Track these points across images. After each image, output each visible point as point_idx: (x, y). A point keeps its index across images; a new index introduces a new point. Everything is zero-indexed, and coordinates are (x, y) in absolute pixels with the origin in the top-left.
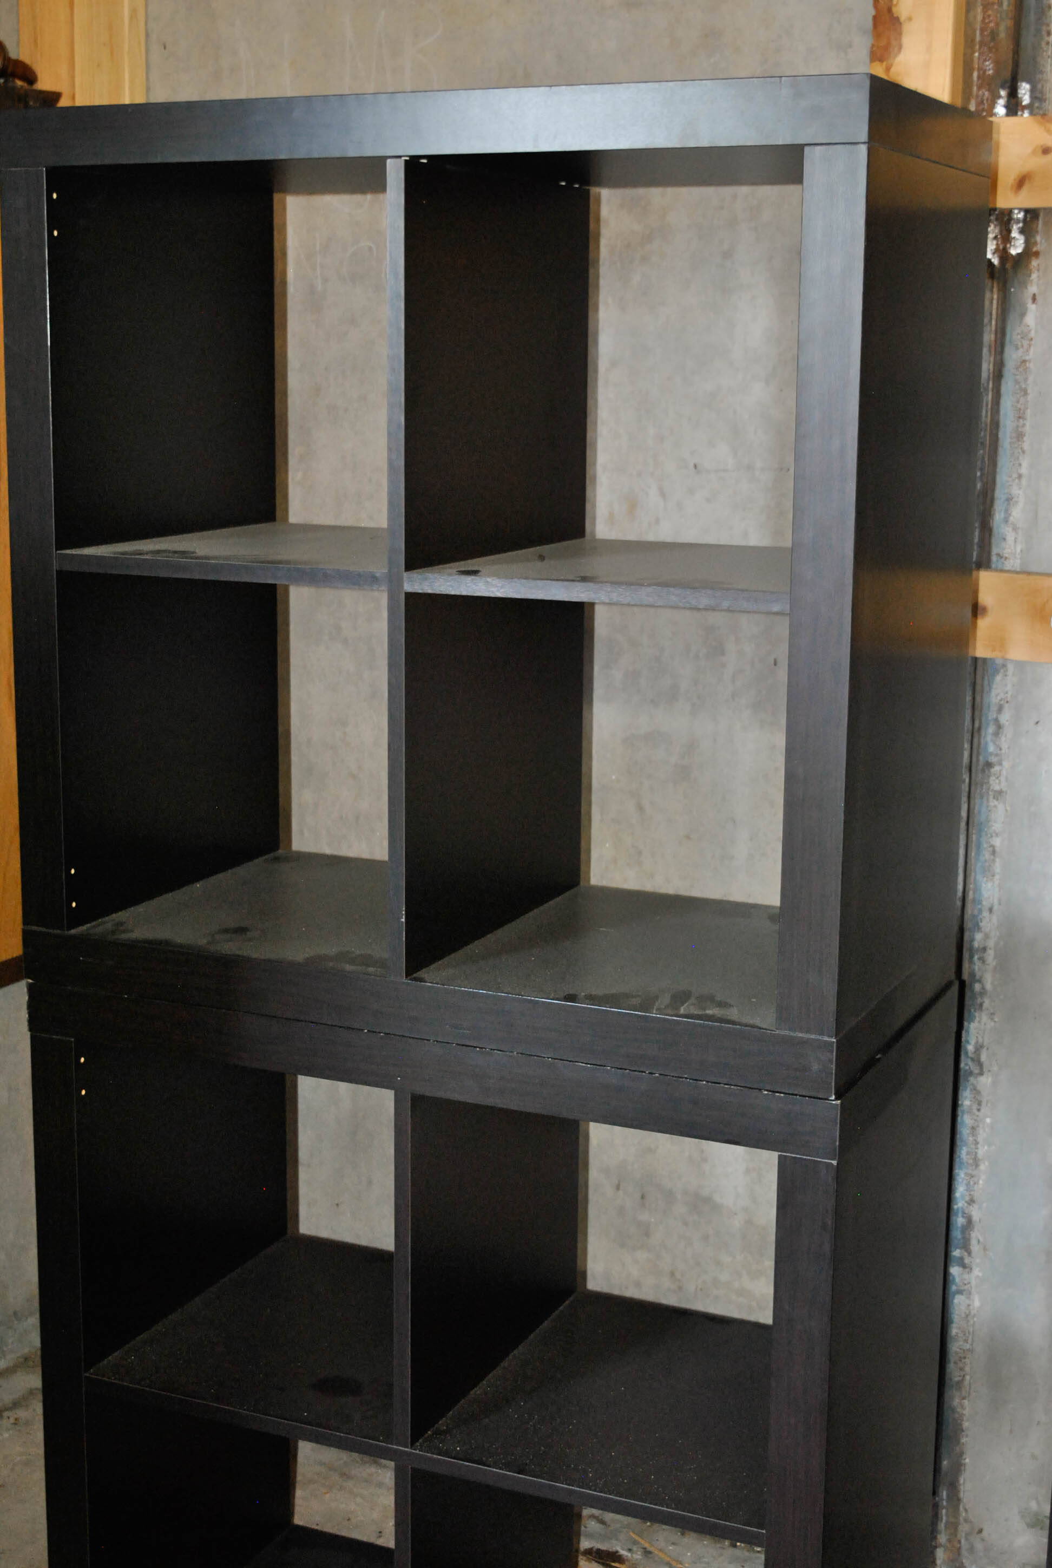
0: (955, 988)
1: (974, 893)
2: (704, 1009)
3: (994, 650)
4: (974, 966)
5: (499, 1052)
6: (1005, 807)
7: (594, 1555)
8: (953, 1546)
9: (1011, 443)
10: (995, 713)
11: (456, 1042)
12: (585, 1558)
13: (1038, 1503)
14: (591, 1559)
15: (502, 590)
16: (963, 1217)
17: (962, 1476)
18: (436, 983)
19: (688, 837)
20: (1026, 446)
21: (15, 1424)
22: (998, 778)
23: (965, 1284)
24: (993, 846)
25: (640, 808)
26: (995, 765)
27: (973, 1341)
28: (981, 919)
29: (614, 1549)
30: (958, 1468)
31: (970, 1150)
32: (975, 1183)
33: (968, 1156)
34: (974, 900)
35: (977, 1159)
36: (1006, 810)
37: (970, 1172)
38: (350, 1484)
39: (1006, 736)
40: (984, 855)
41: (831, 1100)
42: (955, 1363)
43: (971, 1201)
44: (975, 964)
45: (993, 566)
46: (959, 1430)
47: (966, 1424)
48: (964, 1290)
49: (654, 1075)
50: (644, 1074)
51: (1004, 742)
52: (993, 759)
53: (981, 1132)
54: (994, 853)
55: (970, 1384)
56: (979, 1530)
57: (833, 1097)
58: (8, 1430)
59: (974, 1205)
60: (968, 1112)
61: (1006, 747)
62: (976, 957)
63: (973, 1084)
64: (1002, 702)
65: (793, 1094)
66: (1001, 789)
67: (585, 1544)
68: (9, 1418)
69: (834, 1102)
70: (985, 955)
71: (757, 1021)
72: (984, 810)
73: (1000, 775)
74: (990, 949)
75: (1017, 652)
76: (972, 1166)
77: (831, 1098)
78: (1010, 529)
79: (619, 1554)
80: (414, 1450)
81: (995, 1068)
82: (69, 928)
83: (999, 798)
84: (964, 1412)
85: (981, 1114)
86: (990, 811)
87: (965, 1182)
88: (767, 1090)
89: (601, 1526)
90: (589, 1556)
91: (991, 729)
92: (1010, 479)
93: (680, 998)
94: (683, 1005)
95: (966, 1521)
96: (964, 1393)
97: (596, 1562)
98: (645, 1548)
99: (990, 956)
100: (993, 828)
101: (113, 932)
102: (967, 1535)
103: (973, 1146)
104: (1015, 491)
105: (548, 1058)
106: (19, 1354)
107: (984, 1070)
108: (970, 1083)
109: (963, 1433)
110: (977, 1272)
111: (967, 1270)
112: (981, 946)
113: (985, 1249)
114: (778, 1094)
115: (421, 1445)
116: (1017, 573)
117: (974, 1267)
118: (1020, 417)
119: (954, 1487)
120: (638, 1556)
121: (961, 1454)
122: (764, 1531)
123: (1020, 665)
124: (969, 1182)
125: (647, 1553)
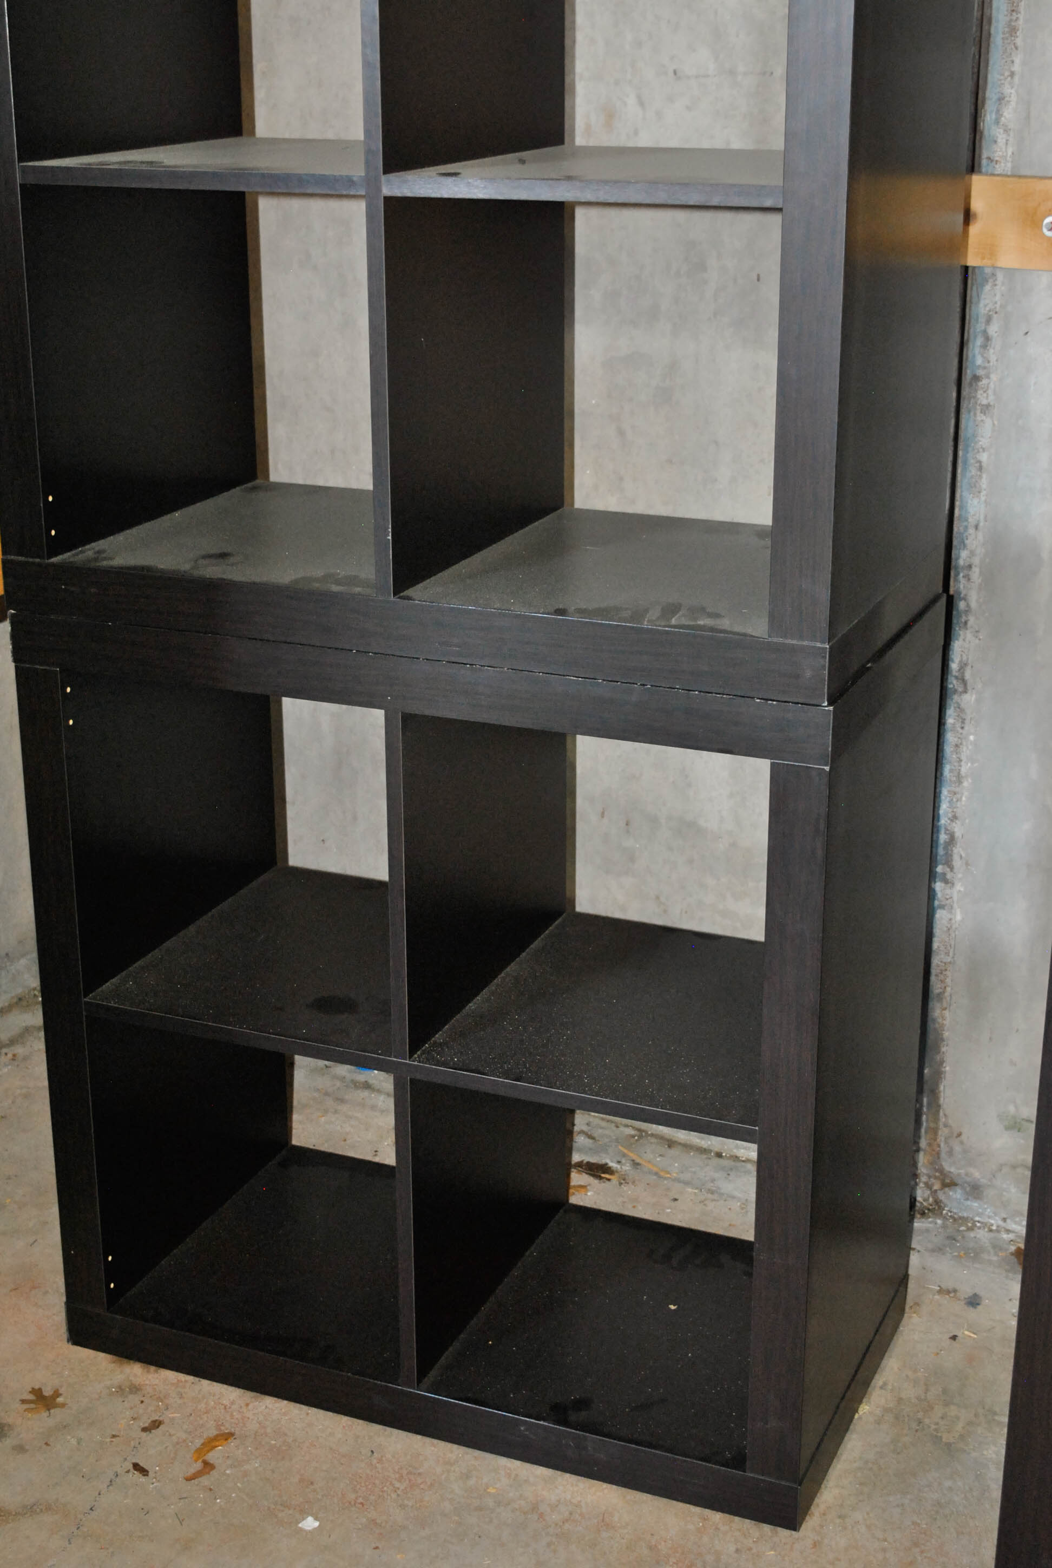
0: (943, 601)
1: (960, 510)
2: (696, 619)
3: (983, 258)
4: (959, 584)
5: (489, 668)
6: (993, 421)
7: (584, 1167)
8: (934, 1150)
9: (1003, 39)
10: (984, 325)
11: (447, 660)
12: (575, 1171)
13: (1016, 1107)
14: (581, 1171)
15: (485, 191)
16: (945, 833)
17: (943, 1084)
18: (424, 601)
19: (670, 461)
20: (1019, 41)
21: (13, 1060)
22: (984, 392)
23: (947, 899)
24: (980, 462)
25: (621, 433)
26: (983, 378)
27: (954, 954)
28: (967, 536)
29: (603, 1162)
30: (938, 1075)
31: (953, 767)
32: (957, 801)
33: (951, 774)
34: (960, 516)
35: (960, 776)
36: (994, 425)
37: (953, 789)
38: (344, 1108)
39: (994, 348)
40: (970, 471)
41: (823, 706)
42: (936, 975)
43: (954, 818)
44: (960, 582)
45: (984, 170)
46: (940, 1039)
47: (946, 1034)
48: (946, 905)
49: (646, 687)
50: (635, 686)
51: (992, 354)
52: (980, 372)
53: (965, 749)
54: (980, 468)
55: (951, 996)
56: (958, 1134)
57: (826, 704)
58: (6, 1065)
59: (957, 821)
60: (951, 730)
61: (995, 359)
62: (961, 575)
63: (957, 703)
64: (991, 313)
65: (785, 702)
66: (989, 403)
67: (576, 1158)
68: (6, 1054)
69: (826, 708)
70: (970, 573)
71: (749, 631)
72: (971, 424)
73: (988, 387)
74: (975, 566)
75: (1007, 260)
76: (956, 783)
77: (823, 705)
78: (1001, 131)
79: (608, 1166)
80: (413, 1061)
81: (979, 686)
82: (49, 557)
83: (987, 412)
84: (945, 1022)
85: (964, 732)
86: (977, 426)
87: (948, 799)
88: (759, 699)
89: (591, 1141)
90: (580, 1169)
91: (979, 341)
92: (1002, 77)
93: (672, 610)
94: (673, 617)
95: (946, 1126)
96: (945, 1005)
97: (586, 1173)
98: (633, 1161)
99: (975, 574)
100: (980, 443)
101: (96, 560)
102: (946, 1139)
103: (956, 764)
104: (1007, 90)
105: (540, 673)
106: (13, 995)
107: (968, 688)
108: (954, 701)
109: (944, 1043)
110: (959, 887)
111: (949, 885)
112: (966, 565)
113: (967, 864)
114: (770, 702)
115: (419, 1057)
116: (1008, 176)
117: (956, 882)
118: (1013, 11)
119: (934, 1093)
120: (627, 1167)
121: (942, 1062)
122: (757, 1128)
123: (1010, 272)
124: (952, 800)
125: (636, 1164)
